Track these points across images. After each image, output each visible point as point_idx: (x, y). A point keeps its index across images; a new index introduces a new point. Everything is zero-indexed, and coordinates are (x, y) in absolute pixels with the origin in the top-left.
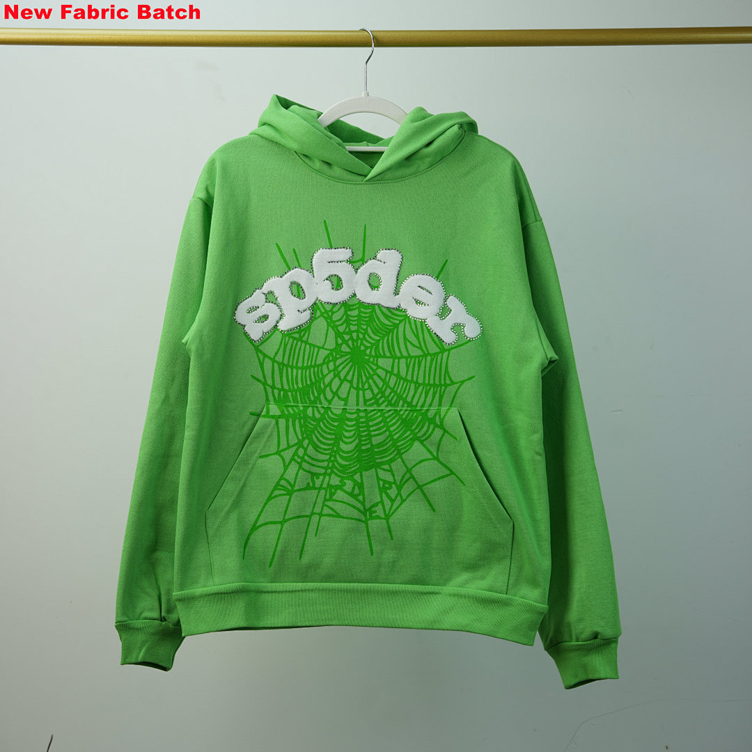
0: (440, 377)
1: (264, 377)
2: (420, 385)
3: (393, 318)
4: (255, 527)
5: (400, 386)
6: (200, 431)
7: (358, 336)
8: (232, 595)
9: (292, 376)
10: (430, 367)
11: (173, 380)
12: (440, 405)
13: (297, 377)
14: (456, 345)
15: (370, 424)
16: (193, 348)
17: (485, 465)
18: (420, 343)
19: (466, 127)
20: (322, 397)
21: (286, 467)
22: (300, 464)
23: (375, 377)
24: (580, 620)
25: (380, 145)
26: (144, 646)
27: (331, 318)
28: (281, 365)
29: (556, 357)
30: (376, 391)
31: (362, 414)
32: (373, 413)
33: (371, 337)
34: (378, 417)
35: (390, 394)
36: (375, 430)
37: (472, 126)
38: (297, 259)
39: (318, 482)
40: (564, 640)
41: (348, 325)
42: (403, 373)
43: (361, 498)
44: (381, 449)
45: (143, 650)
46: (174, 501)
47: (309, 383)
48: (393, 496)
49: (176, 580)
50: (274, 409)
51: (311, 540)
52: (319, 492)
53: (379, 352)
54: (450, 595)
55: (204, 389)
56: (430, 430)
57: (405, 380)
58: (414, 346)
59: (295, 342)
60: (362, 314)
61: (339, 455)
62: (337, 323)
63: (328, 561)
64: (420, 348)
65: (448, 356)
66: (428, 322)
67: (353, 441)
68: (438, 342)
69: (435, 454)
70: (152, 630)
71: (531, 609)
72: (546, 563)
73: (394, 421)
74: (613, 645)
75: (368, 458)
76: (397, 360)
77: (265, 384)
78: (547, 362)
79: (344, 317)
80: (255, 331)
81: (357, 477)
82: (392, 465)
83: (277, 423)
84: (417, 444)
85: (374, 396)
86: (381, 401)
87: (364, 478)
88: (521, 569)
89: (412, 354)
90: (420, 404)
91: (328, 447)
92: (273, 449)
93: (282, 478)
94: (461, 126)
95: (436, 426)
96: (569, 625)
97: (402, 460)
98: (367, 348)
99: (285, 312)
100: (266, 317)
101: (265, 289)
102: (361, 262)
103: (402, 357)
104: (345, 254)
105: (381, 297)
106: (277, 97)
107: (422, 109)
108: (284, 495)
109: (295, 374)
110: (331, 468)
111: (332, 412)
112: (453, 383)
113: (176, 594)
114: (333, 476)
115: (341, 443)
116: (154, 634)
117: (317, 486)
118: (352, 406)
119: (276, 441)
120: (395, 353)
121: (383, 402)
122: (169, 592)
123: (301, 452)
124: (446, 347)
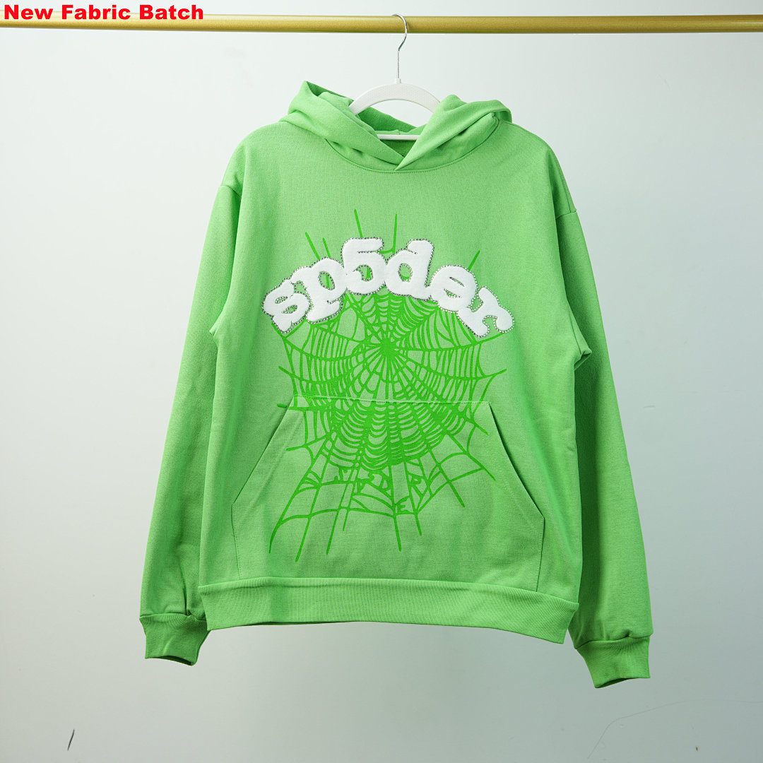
0: (471, 370)
1: (292, 369)
2: (451, 378)
3: (423, 310)
4: (281, 521)
5: (430, 379)
6: (227, 422)
7: (388, 328)
8: (258, 589)
9: (321, 369)
10: (461, 360)
11: (200, 371)
12: (471, 398)
13: (325, 369)
14: (487, 338)
15: (400, 417)
16: (220, 338)
17: (516, 461)
18: (450, 335)
19: (499, 116)
20: (350, 388)
21: (314, 460)
22: (328, 458)
23: (405, 370)
24: (611, 618)
25: (411, 134)
26: (168, 639)
27: (360, 309)
28: (310, 356)
29: (589, 351)
30: (406, 384)
31: (391, 407)
32: (402, 407)
33: (401, 329)
34: (407, 411)
35: (420, 386)
36: (405, 424)
37: (506, 115)
38: (327, 249)
39: (346, 476)
40: (595, 638)
41: (378, 317)
42: (433, 366)
43: (389, 492)
44: (411, 442)
45: (168, 644)
46: (199, 494)
47: (337, 375)
48: (422, 491)
49: (202, 573)
50: (302, 401)
51: (339, 535)
52: (347, 486)
53: (409, 344)
54: (480, 592)
55: (231, 380)
56: (461, 424)
57: (435, 372)
58: (445, 338)
59: (324, 333)
60: (392, 305)
61: (368, 448)
62: (367, 315)
63: (355, 556)
64: (451, 340)
65: (480, 348)
66: (459, 314)
67: (381, 435)
68: (469, 335)
69: (465, 448)
70: (177, 624)
71: (561, 606)
72: (577, 560)
73: (423, 415)
74: (645, 644)
75: (396, 452)
76: (427, 353)
77: (293, 375)
78: (581, 356)
79: (374, 309)
80: (284, 322)
81: (386, 471)
82: (421, 459)
83: (305, 415)
84: (447, 437)
85: (404, 389)
86: (410, 394)
87: (392, 473)
88: (551, 566)
89: (443, 347)
90: (450, 398)
91: (357, 440)
92: (301, 442)
93: (309, 471)
94: (495, 114)
95: (467, 419)
96: (600, 623)
97: (432, 454)
98: (397, 340)
99: (314, 302)
100: (294, 308)
101: (294, 279)
102: (391, 253)
103: (433, 349)
104: (376, 244)
105: (413, 288)
106: (308, 83)
107: (455, 97)
108: (311, 488)
109: (323, 366)
110: (360, 462)
111: (360, 405)
112: (484, 376)
113: (201, 587)
114: (361, 469)
115: (370, 437)
116: (179, 628)
117: (345, 480)
118: (381, 399)
119: (303, 434)
120: (425, 345)
121: (413, 395)
122: (194, 585)
123: (329, 445)
124: (478, 339)
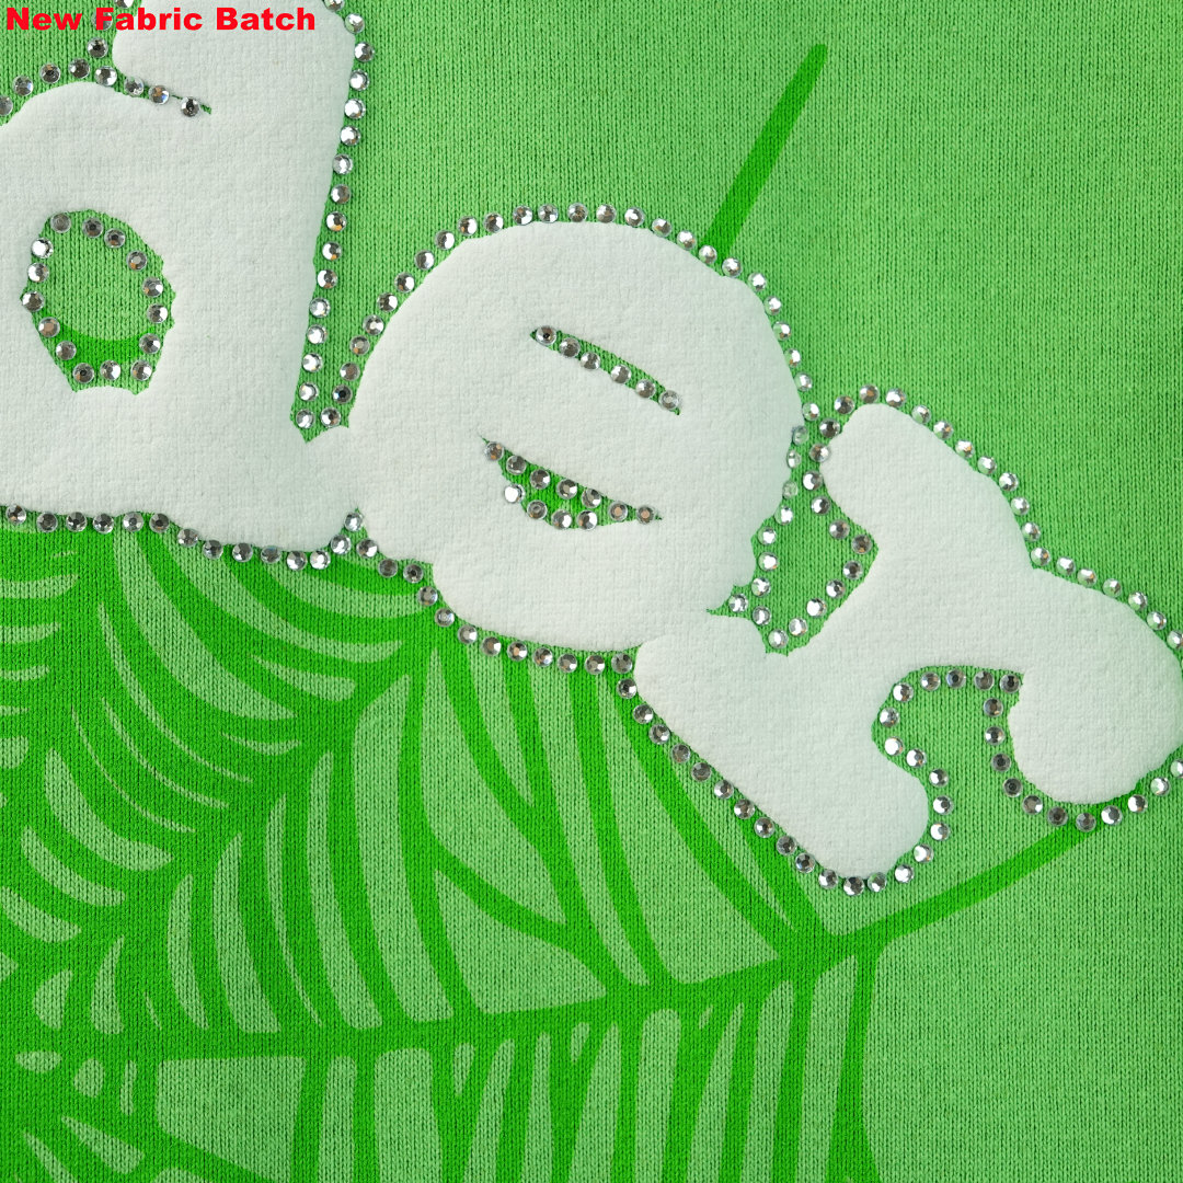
14: (925, 893)
58: (513, 915)
64: (576, 934)
89: (494, 1000)
103: (396, 1029)
120: (325, 999)
124: (837, 913)
